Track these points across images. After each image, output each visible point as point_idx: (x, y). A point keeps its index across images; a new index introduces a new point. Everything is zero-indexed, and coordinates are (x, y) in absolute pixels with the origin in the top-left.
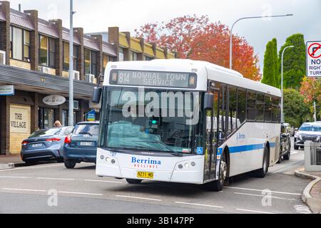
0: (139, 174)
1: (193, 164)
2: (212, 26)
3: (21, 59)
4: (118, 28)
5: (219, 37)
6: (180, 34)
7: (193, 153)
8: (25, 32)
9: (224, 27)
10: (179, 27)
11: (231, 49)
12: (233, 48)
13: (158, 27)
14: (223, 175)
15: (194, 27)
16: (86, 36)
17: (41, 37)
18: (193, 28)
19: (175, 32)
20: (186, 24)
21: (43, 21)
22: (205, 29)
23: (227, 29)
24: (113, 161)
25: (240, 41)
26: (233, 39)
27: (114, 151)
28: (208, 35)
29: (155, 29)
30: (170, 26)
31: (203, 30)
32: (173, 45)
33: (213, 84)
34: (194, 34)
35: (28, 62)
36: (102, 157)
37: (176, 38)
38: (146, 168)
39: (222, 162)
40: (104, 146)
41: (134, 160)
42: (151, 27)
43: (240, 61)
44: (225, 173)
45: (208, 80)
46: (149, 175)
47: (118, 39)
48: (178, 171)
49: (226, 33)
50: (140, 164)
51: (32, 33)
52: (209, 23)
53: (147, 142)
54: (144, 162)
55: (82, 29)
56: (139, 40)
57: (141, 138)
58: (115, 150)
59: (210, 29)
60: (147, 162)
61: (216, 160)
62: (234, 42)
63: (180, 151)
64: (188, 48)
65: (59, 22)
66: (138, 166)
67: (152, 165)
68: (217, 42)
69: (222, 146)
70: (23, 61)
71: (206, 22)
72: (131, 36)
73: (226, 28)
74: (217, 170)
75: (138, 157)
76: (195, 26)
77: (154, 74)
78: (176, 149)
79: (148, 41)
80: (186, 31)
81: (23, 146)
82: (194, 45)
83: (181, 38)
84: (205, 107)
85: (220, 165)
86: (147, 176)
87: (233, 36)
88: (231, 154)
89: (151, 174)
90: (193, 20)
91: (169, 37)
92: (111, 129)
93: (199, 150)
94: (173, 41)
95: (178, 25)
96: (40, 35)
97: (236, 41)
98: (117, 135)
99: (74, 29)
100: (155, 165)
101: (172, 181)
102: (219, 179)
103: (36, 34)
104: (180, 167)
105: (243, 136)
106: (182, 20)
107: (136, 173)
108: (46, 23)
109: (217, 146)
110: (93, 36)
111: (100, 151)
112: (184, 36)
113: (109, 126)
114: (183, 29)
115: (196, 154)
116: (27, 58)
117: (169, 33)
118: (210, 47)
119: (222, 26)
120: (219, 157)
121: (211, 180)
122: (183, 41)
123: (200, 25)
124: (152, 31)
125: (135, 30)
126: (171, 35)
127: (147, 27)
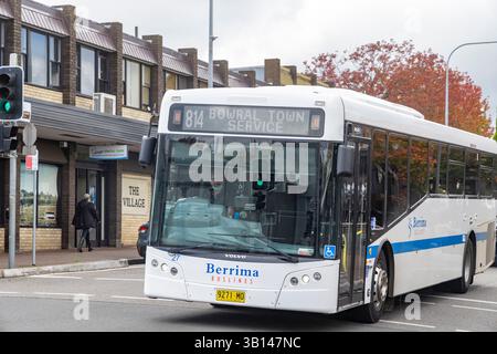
0: (220, 293)
1: (318, 277)
2: (419, 56)
3: (138, 107)
4: (278, 60)
5: (428, 73)
6: (371, 69)
7: (317, 256)
8: (143, 67)
9: (436, 57)
10: (369, 58)
11: (447, 91)
12: (451, 88)
13: (337, 59)
14: (379, 294)
15: (393, 58)
16: (231, 73)
17: (167, 75)
18: (390, 60)
19: (364, 65)
20: (380, 53)
21: (169, 51)
22: (409, 61)
23: (442, 61)
24: (174, 271)
25: (461, 79)
26: (450, 76)
27: (174, 252)
28: (413, 69)
29: (334, 62)
30: (355, 56)
31: (405, 63)
32: (361, 85)
33: (357, 130)
34: (392, 69)
35: (147, 111)
36: (155, 263)
37: (365, 74)
38: (232, 283)
39: (378, 270)
40: (158, 244)
41: (210, 269)
42: (328, 58)
43: (461, 108)
44: (384, 290)
45: (346, 121)
46: (238, 295)
47: (279, 77)
48: (290, 289)
49: (440, 67)
50: (222, 275)
51: (153, 69)
52: (414, 52)
53: (236, 236)
54: (228, 272)
55: (226, 62)
56: (309, 78)
57: (225, 229)
58: (178, 250)
59: (416, 60)
60: (234, 272)
61: (365, 268)
62: (451, 80)
63: (293, 252)
64: (382, 89)
65: (192, 53)
66: (219, 279)
67: (243, 277)
68: (426, 81)
69: (378, 243)
70: (140, 109)
71: (409, 51)
72: (299, 71)
73: (439, 58)
74: (368, 286)
75: (218, 263)
76: (393, 56)
77: (248, 111)
78: (286, 249)
79: (322, 80)
80: (379, 65)
81: (140, 234)
82: (390, 85)
83: (373, 75)
84: (339, 171)
85: (373, 277)
86: (234, 298)
87: (450, 71)
88: (395, 255)
89: (240, 295)
90: (389, 48)
91: (354, 73)
92: (172, 212)
93: (328, 250)
94: (361, 79)
95: (367, 56)
96: (165, 71)
97: (455, 78)
98: (182, 224)
99: (215, 62)
100: (248, 278)
101: (279, 307)
102: (373, 302)
103: (160, 70)
104: (294, 281)
105: (423, 223)
106: (374, 48)
107: (215, 293)
108: (174, 54)
109: (367, 242)
110: (242, 72)
111: (151, 252)
112: (377, 71)
113: (168, 207)
114: (376, 62)
115: (322, 258)
116: (146, 106)
117: (354, 67)
118: (416, 88)
119: (434, 57)
120: (371, 262)
121: (354, 304)
122: (376, 79)
123: (400, 55)
124: (329, 65)
125: (305, 63)
126: (356, 70)
127: (322, 58)
